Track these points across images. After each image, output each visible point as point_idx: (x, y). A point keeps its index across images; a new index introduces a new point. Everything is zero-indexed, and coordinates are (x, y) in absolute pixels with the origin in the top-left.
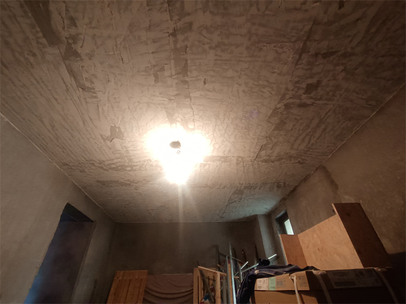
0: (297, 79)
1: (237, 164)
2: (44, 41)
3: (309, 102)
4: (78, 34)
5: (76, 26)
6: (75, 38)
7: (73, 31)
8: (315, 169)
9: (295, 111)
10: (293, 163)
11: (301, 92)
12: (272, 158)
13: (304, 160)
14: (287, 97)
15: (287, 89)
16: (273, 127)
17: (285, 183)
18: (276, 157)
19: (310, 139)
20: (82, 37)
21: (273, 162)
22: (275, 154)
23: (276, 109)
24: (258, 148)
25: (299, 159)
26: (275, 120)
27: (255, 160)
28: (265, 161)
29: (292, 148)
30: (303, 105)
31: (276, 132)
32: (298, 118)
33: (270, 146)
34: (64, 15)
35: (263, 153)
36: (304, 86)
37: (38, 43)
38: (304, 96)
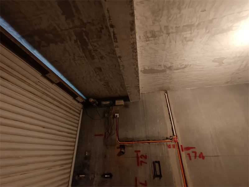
2: (164, 73)
4: (164, 65)
5: (161, 65)
6: (165, 66)
7: (162, 66)
20: (165, 64)
34: (158, 67)
37: (165, 74)
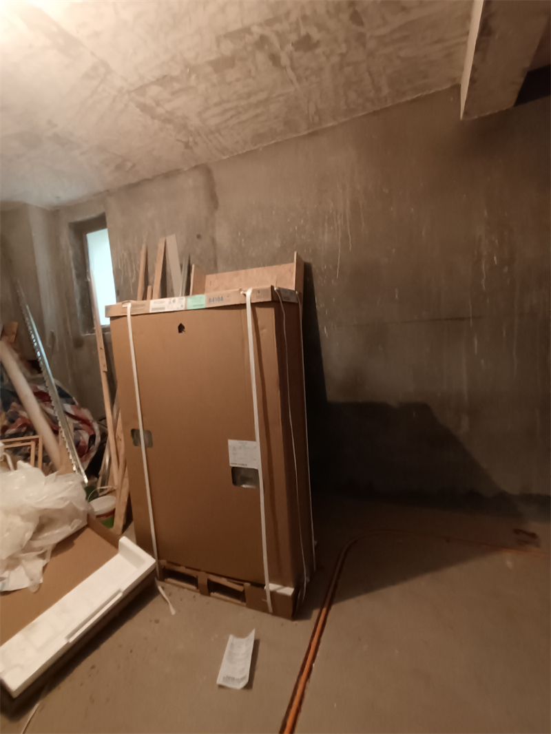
0: (308, 12)
1: (87, 76)
3: (285, 60)
8: (193, 165)
9: (261, 57)
10: (178, 140)
11: (294, 37)
12: (160, 110)
13: (196, 143)
14: (277, 27)
15: (288, 14)
16: (213, 57)
17: (134, 166)
18: (167, 112)
19: (232, 117)
21: (153, 118)
22: (168, 107)
23: (247, 30)
24: (158, 73)
25: (191, 139)
26: (228, 48)
27: (129, 92)
28: (144, 108)
29: (200, 114)
30: (275, 59)
31: (209, 69)
32: (253, 73)
33: (176, 86)
35: (154, 90)
36: (303, 32)
38: (289, 47)
